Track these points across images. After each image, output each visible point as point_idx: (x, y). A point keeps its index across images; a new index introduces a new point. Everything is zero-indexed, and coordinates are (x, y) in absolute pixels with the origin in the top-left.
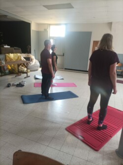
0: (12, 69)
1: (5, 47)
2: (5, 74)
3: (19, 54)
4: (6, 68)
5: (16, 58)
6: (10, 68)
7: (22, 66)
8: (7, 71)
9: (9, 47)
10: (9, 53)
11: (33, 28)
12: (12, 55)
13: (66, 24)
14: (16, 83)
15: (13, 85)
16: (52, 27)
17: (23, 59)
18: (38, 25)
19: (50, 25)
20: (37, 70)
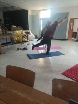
0: (18, 40)
1: (13, 26)
2: (15, 43)
3: (22, 31)
4: (14, 39)
5: (20, 33)
6: (17, 39)
7: (24, 38)
8: (15, 42)
9: (16, 26)
10: (16, 30)
11: (30, 13)
12: (17, 31)
13: (51, 9)
14: (23, 48)
15: (21, 49)
16: (41, 12)
17: (24, 33)
18: (33, 11)
19: (40, 10)
20: (33, 40)
